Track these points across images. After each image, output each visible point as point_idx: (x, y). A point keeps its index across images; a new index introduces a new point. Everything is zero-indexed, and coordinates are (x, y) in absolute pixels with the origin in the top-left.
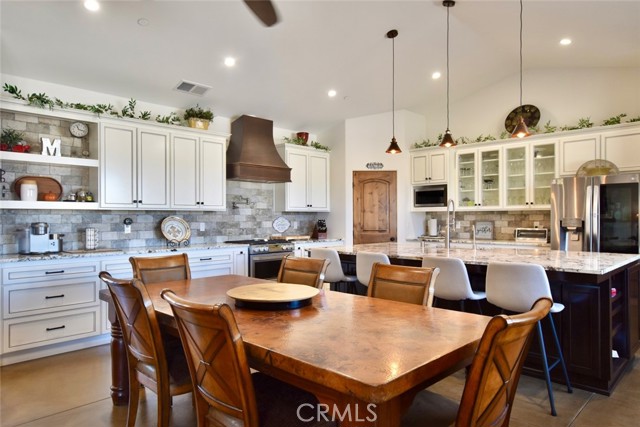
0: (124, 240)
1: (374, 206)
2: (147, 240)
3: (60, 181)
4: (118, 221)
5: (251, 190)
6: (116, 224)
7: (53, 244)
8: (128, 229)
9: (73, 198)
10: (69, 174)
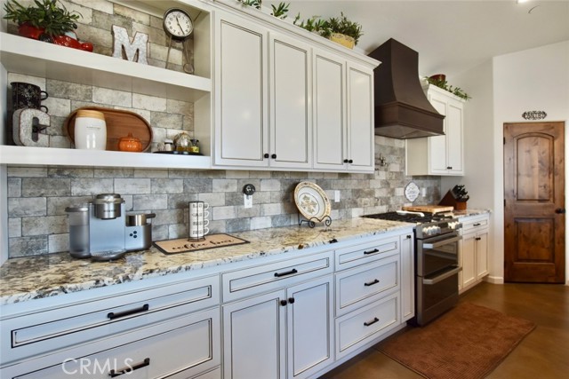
0: (244, 219)
1: (533, 167)
2: (273, 218)
3: (149, 121)
4: (235, 188)
6: (233, 194)
7: (134, 235)
8: (248, 202)
9: (169, 148)
10: (163, 109)
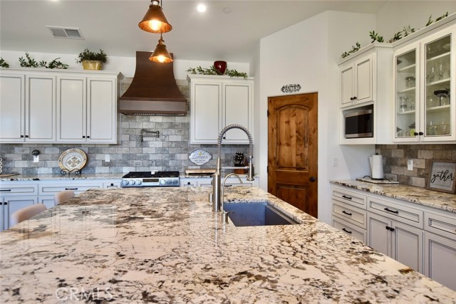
0: (32, 168)
1: (291, 137)
2: (53, 168)
4: (28, 152)
5: (161, 124)
6: (26, 155)
8: (36, 159)
